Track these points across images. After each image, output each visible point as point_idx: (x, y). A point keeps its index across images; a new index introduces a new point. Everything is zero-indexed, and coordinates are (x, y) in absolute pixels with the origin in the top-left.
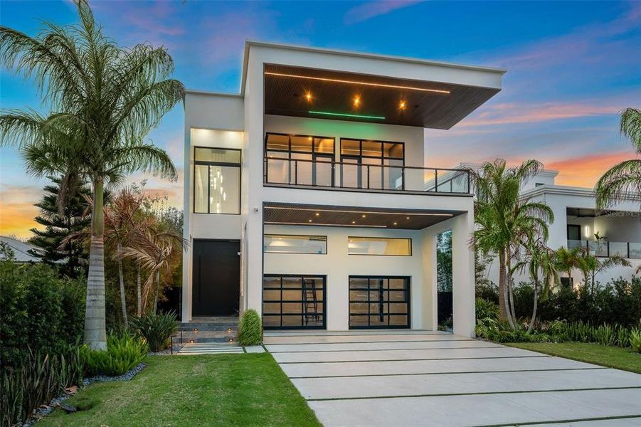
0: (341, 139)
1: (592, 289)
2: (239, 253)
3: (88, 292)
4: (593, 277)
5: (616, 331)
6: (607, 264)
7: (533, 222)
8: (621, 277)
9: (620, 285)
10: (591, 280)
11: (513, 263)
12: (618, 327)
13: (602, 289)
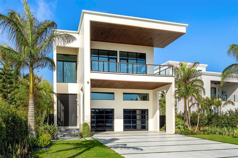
0: (120, 51)
1: (220, 114)
2: (76, 100)
3: (29, 116)
4: (220, 109)
5: (229, 130)
6: (225, 104)
7: (198, 87)
8: (231, 109)
9: (231, 112)
10: (220, 110)
11: (190, 104)
12: (229, 128)
13: (224, 114)
